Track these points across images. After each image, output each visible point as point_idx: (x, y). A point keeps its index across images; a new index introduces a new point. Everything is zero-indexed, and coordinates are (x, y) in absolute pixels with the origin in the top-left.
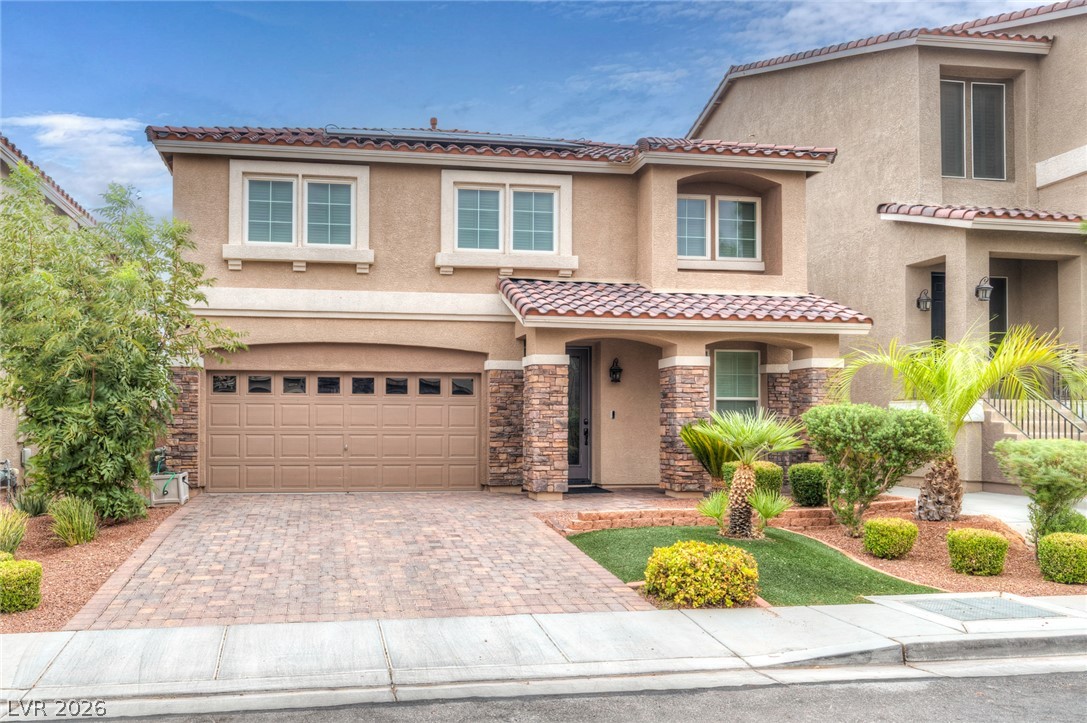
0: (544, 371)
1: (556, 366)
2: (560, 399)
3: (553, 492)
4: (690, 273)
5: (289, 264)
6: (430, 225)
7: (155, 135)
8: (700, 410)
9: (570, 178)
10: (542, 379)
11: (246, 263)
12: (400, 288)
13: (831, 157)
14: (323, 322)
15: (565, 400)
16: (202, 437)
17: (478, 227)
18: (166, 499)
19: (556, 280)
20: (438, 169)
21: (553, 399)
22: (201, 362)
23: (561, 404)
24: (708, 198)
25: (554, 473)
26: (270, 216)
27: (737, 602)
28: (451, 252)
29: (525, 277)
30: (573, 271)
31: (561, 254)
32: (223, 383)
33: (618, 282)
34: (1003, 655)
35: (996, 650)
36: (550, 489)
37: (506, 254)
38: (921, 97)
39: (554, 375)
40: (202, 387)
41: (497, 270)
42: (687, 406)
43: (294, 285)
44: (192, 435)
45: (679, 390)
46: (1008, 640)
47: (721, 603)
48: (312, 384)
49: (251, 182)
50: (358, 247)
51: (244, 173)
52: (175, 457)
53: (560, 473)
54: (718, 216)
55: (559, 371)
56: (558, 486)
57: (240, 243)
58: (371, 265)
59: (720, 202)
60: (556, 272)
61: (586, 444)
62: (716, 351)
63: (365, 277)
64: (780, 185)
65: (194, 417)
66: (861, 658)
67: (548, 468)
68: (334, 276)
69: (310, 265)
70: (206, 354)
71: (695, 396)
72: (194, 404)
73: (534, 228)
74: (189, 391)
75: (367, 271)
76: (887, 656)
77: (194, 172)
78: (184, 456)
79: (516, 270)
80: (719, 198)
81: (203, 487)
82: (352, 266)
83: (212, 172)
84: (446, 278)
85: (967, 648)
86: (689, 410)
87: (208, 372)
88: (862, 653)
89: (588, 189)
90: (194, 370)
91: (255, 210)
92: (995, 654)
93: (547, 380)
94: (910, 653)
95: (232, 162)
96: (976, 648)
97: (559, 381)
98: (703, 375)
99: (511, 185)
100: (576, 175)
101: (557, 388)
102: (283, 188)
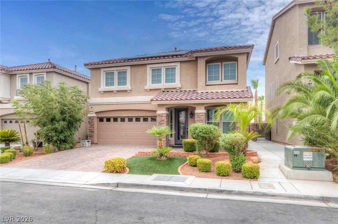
1: (163, 114)
2: (164, 123)
4: (209, 86)
5: (112, 91)
6: (144, 79)
7: (86, 65)
9: (179, 63)
10: (159, 117)
11: (104, 92)
12: (138, 95)
13: (251, 47)
14: (119, 105)
15: (165, 123)
16: (96, 132)
17: (156, 78)
18: (84, 146)
19: (174, 91)
20: (145, 65)
21: (162, 123)
22: (94, 115)
23: (164, 124)
24: (220, 63)
26: (109, 82)
27: (117, 172)
28: (149, 85)
29: (166, 91)
30: (180, 88)
31: (177, 84)
32: (101, 120)
33: (192, 90)
34: (142, 188)
35: (141, 187)
37: (163, 85)
38: (299, 21)
39: (162, 116)
40: (96, 122)
41: (160, 89)
43: (114, 96)
44: (93, 132)
45: (196, 119)
46: (144, 185)
47: (113, 172)
48: (119, 120)
49: (106, 73)
50: (128, 87)
51: (104, 71)
52: (90, 137)
54: (221, 69)
55: (163, 115)
57: (103, 87)
58: (131, 90)
59: (224, 64)
60: (175, 88)
61: (187, 134)
62: (206, 108)
64: (238, 58)
65: (93, 128)
66: (107, 185)
68: (123, 93)
69: (117, 91)
70: (96, 113)
71: (201, 121)
72: (93, 125)
73: (170, 78)
74: (92, 122)
75: (130, 92)
76: (113, 185)
77: (95, 72)
78: (91, 136)
79: (165, 89)
80: (223, 63)
81: (97, 144)
82: (126, 91)
83: (97, 71)
84: (148, 92)
85: (133, 185)
87: (98, 117)
88: (108, 184)
89: (184, 65)
90: (93, 117)
91: (107, 79)
92: (140, 188)
93: (160, 118)
94: (119, 185)
95: (101, 69)
96: (136, 186)
97: (163, 118)
98: (203, 115)
99: (164, 67)
100: (181, 62)
101: (163, 120)
102: (112, 73)
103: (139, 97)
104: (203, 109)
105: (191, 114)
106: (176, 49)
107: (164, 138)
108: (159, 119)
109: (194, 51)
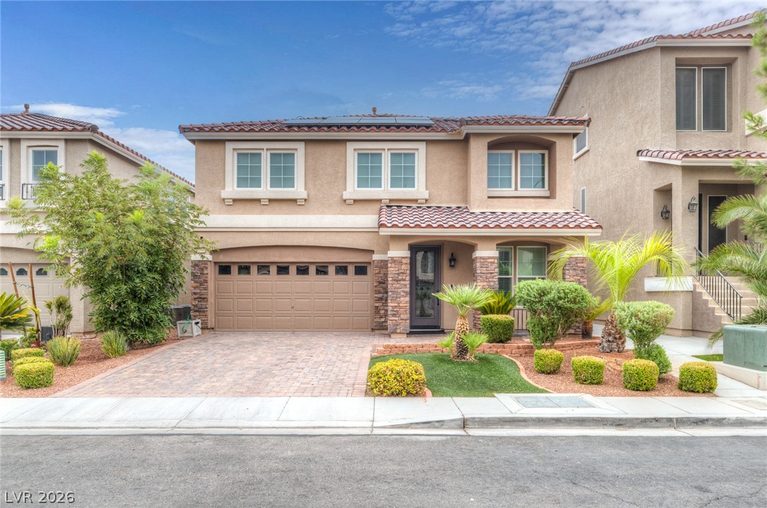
0: (395, 261)
1: (402, 258)
2: (404, 278)
3: (400, 333)
4: (496, 200)
5: (259, 200)
6: (340, 175)
7: (184, 130)
8: (492, 284)
9: (425, 143)
10: (393, 265)
11: (235, 200)
12: (323, 213)
13: (587, 123)
14: (277, 233)
15: (408, 278)
16: (211, 300)
17: (369, 174)
18: (186, 335)
19: (414, 205)
20: (344, 141)
21: (400, 277)
22: (209, 257)
23: (405, 280)
24: (513, 152)
25: (400, 321)
26: (248, 175)
27: (409, 394)
28: (353, 190)
29: (394, 205)
30: (426, 200)
31: (419, 190)
32: (224, 269)
33: (454, 206)
35: (522, 423)
36: (398, 331)
37: (386, 191)
38: (662, 80)
39: (401, 263)
40: (211, 272)
41: (380, 201)
42: (484, 281)
43: (262, 213)
44: (205, 299)
45: (478, 271)
46: (531, 418)
47: (399, 394)
48: (273, 269)
49: (238, 154)
50: (298, 190)
51: (234, 149)
52: (195, 311)
53: (404, 322)
54: (519, 164)
55: (404, 261)
56: (403, 329)
57: (232, 189)
58: (305, 200)
59: (521, 154)
60: (416, 201)
61: (438, 304)
63: (302, 207)
64: (556, 142)
65: (206, 289)
66: (437, 424)
67: (397, 319)
68: (284, 206)
69: (271, 200)
70: (214, 252)
71: (489, 275)
72: (206, 281)
73: (403, 175)
74: (202, 274)
75: (303, 203)
76: (453, 424)
77: (206, 149)
78: (201, 311)
79: (391, 200)
80: (520, 152)
81: (213, 328)
82: (295, 201)
83: (216, 149)
84: (350, 206)
85: (504, 421)
86: (485, 284)
87: (215, 263)
88: (438, 422)
89: (435, 150)
90: (206, 262)
91: (241, 169)
93: (397, 266)
94: (468, 423)
95: (227, 143)
96: (510, 422)
97: (403, 267)
98: (494, 263)
99: (388, 149)
100: (428, 142)
101: (402, 271)
102: (256, 156)
103: (327, 216)
104: (493, 250)
105: (453, 260)
106: (374, 110)
107: (406, 313)
108: (392, 269)
109: (467, 121)
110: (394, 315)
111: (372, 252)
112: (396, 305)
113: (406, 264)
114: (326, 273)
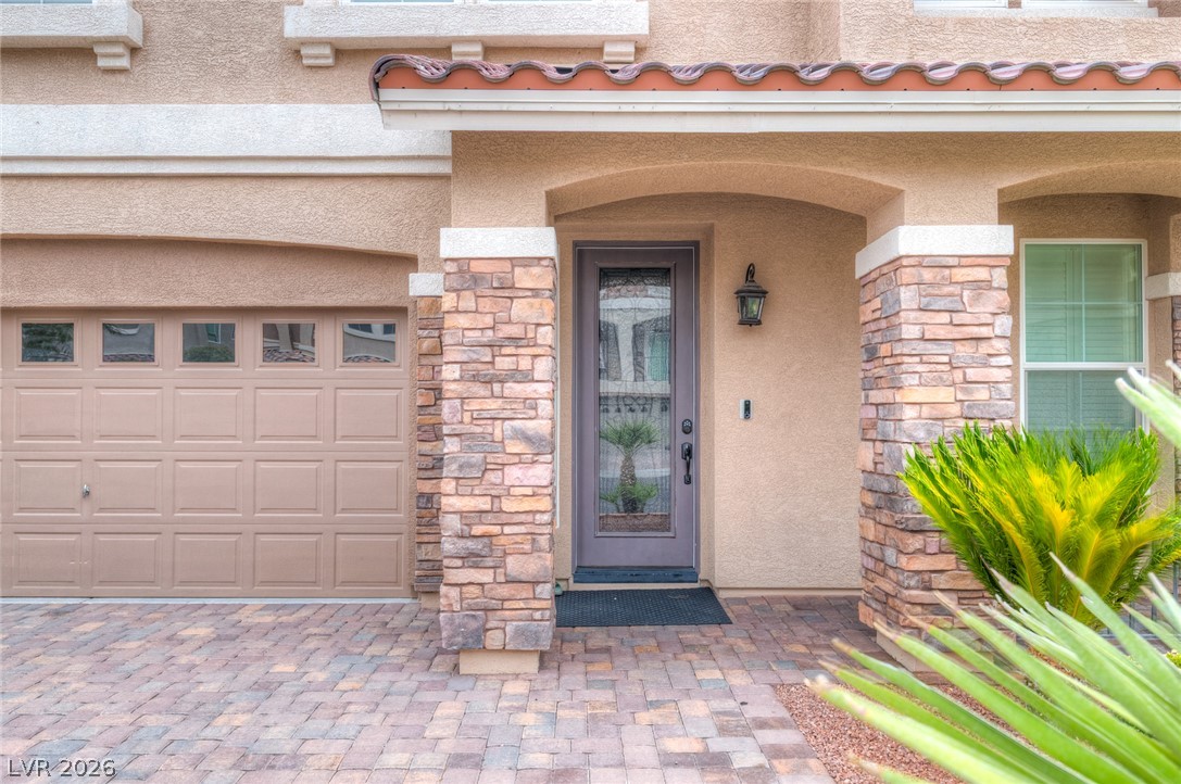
0: (477, 279)
1: (514, 262)
2: (525, 364)
3: (503, 650)
8: (982, 394)
10: (468, 301)
15: (543, 367)
21: (504, 364)
23: (527, 377)
25: (504, 591)
28: (330, 5)
30: (639, 43)
36: (494, 639)
39: (507, 289)
42: (939, 382)
45: (910, 332)
50: (103, 7)
53: (526, 591)
55: (524, 278)
56: (519, 633)
58: (133, 47)
61: (688, 481)
63: (122, 78)
67: (485, 576)
71: (964, 350)
75: (123, 61)
79: (490, 47)
82: (85, 52)
84: (322, 75)
86: (944, 394)
93: (486, 304)
97: (521, 309)
98: (986, 285)
101: (515, 331)
103: (218, 107)
104: (983, 220)
105: (751, 295)
107: (536, 549)
108: (462, 321)
110: (471, 559)
111: (408, 262)
112: (484, 503)
113: (535, 292)
114: (226, 355)
